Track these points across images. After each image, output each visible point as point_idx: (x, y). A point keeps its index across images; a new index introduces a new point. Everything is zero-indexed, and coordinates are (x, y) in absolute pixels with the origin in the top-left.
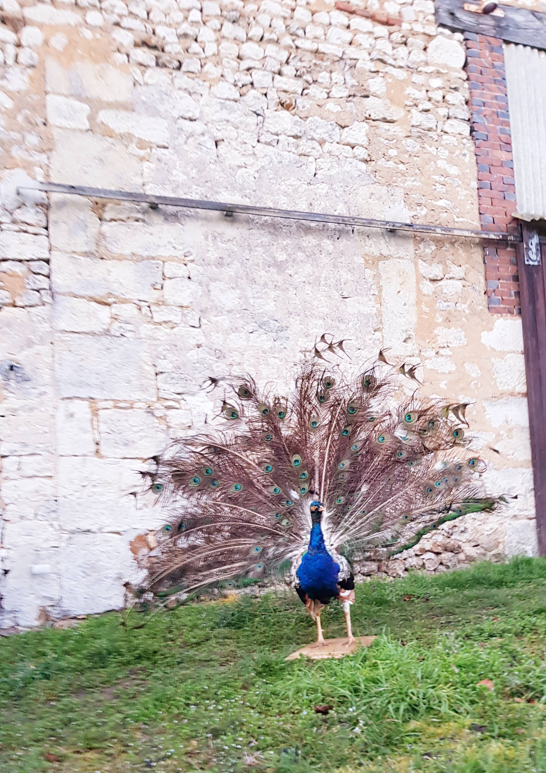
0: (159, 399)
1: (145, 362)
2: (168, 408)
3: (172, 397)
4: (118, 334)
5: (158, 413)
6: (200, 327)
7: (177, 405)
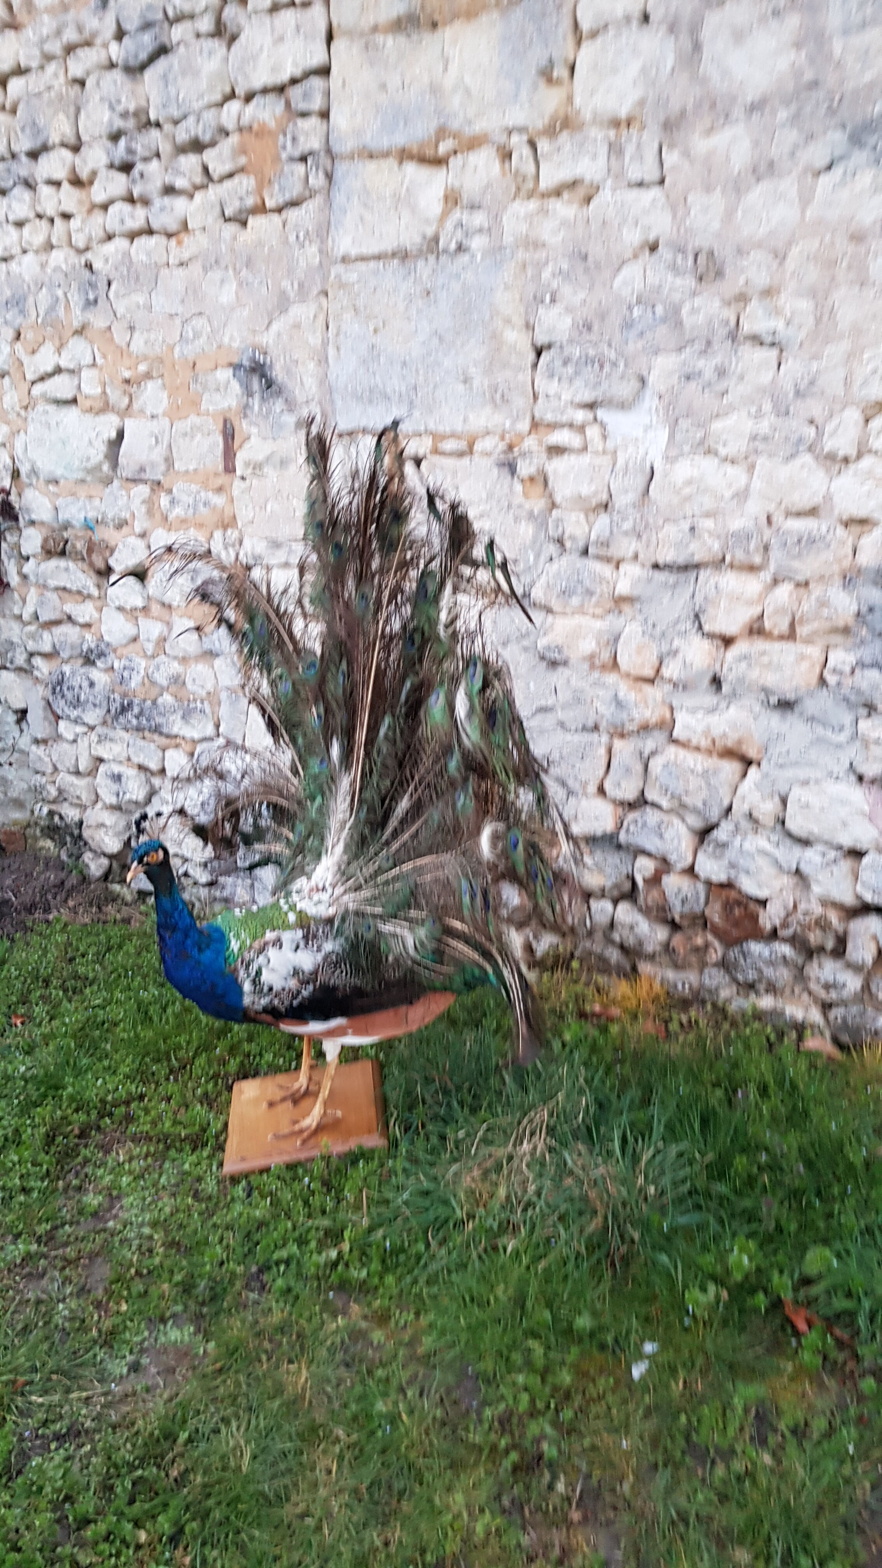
0: (535, 425)
1: (508, 321)
2: (556, 450)
3: (564, 419)
4: (453, 246)
5: (525, 469)
6: (662, 182)
7: (575, 441)
